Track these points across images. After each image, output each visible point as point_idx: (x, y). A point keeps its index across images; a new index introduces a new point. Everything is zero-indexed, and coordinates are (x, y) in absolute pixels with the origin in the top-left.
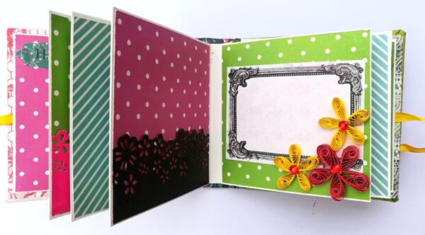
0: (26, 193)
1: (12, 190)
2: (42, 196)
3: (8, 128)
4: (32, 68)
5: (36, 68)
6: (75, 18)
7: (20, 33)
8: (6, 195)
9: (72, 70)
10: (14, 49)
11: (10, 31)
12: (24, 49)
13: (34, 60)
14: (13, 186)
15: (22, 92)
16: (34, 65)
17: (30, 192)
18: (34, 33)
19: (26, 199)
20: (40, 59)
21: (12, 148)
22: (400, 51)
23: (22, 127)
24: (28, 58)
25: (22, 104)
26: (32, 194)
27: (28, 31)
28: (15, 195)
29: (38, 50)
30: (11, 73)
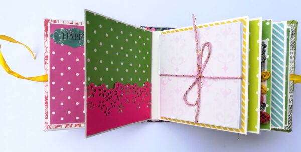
0: (56, 125)
1: (47, 123)
2: (66, 127)
3: (44, 84)
4: (60, 45)
5: (62, 45)
7: (52, 23)
8: (44, 127)
10: (49, 32)
11: (46, 21)
12: (55, 33)
13: (61, 40)
14: (48, 121)
15: (54, 60)
16: (61, 43)
17: (59, 125)
18: (61, 23)
19: (56, 129)
20: (65, 39)
21: (47, 97)
22: (293, 34)
23: (53, 83)
24: (57, 39)
25: (53, 68)
26: (59, 126)
27: (57, 21)
28: (49, 126)
29: (63, 33)
30: (47, 48)
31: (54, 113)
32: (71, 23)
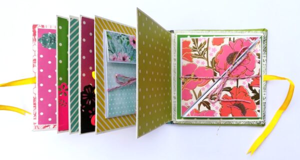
0: (44, 125)
1: (36, 124)
2: (54, 127)
3: (33, 85)
4: (48, 49)
5: (50, 49)
6: (71, 19)
7: (40, 28)
8: (33, 127)
9: (69, 48)
10: (37, 37)
11: (34, 26)
12: (43, 37)
13: (48, 44)
14: (37, 121)
15: (42, 63)
16: (49, 47)
17: (47, 125)
18: (48, 28)
19: (44, 129)
20: (52, 43)
21: (36, 98)
23: (42, 85)
24: (45, 43)
25: (42, 70)
27: (45, 26)
28: (38, 126)
29: (51, 38)
30: (35, 51)
31: (42, 114)
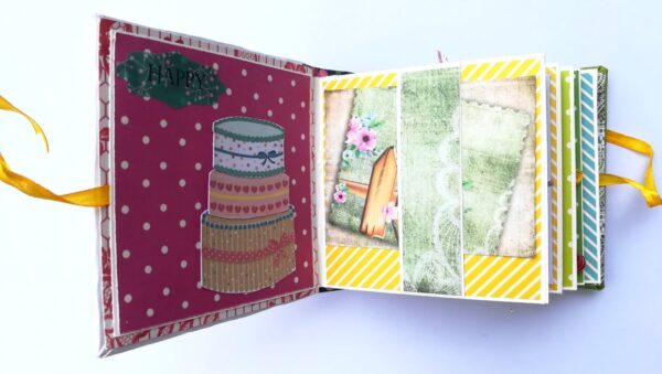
0: (135, 333)
2: (159, 335)
4: (142, 97)
5: (147, 98)
7: (122, 31)
10: (111, 60)
11: (106, 24)
12: (131, 63)
13: (144, 83)
14: (116, 322)
16: (144, 94)
17: (144, 330)
20: (154, 83)
21: (110, 252)
24: (135, 79)
25: (125, 165)
26: (144, 334)
27: (134, 29)
28: (118, 339)
29: (151, 65)
30: (106, 105)
31: (128, 298)
32: (166, 39)
